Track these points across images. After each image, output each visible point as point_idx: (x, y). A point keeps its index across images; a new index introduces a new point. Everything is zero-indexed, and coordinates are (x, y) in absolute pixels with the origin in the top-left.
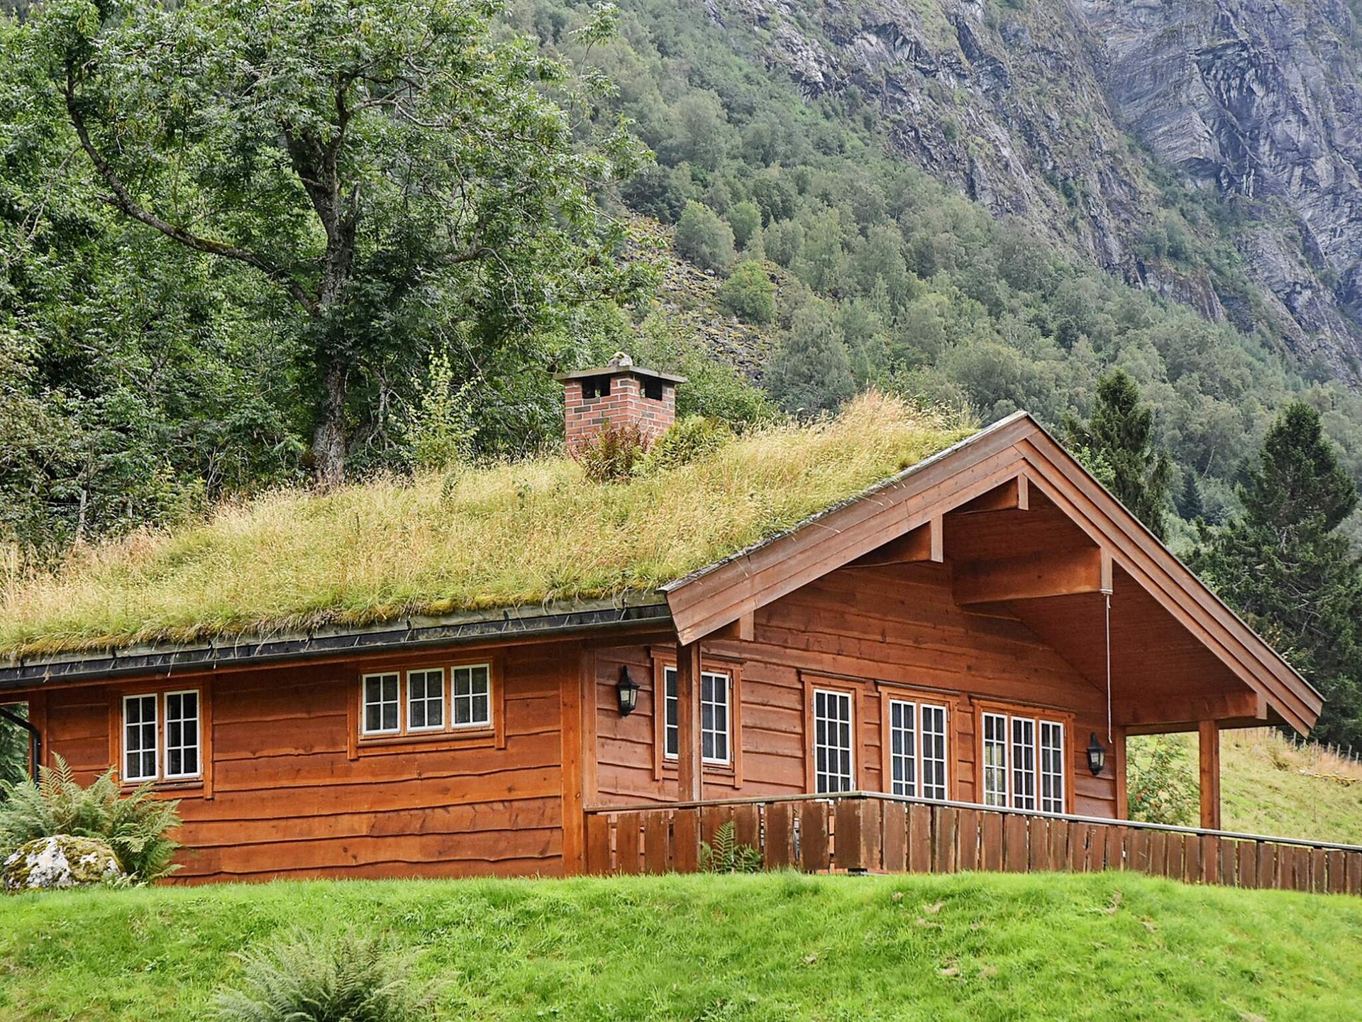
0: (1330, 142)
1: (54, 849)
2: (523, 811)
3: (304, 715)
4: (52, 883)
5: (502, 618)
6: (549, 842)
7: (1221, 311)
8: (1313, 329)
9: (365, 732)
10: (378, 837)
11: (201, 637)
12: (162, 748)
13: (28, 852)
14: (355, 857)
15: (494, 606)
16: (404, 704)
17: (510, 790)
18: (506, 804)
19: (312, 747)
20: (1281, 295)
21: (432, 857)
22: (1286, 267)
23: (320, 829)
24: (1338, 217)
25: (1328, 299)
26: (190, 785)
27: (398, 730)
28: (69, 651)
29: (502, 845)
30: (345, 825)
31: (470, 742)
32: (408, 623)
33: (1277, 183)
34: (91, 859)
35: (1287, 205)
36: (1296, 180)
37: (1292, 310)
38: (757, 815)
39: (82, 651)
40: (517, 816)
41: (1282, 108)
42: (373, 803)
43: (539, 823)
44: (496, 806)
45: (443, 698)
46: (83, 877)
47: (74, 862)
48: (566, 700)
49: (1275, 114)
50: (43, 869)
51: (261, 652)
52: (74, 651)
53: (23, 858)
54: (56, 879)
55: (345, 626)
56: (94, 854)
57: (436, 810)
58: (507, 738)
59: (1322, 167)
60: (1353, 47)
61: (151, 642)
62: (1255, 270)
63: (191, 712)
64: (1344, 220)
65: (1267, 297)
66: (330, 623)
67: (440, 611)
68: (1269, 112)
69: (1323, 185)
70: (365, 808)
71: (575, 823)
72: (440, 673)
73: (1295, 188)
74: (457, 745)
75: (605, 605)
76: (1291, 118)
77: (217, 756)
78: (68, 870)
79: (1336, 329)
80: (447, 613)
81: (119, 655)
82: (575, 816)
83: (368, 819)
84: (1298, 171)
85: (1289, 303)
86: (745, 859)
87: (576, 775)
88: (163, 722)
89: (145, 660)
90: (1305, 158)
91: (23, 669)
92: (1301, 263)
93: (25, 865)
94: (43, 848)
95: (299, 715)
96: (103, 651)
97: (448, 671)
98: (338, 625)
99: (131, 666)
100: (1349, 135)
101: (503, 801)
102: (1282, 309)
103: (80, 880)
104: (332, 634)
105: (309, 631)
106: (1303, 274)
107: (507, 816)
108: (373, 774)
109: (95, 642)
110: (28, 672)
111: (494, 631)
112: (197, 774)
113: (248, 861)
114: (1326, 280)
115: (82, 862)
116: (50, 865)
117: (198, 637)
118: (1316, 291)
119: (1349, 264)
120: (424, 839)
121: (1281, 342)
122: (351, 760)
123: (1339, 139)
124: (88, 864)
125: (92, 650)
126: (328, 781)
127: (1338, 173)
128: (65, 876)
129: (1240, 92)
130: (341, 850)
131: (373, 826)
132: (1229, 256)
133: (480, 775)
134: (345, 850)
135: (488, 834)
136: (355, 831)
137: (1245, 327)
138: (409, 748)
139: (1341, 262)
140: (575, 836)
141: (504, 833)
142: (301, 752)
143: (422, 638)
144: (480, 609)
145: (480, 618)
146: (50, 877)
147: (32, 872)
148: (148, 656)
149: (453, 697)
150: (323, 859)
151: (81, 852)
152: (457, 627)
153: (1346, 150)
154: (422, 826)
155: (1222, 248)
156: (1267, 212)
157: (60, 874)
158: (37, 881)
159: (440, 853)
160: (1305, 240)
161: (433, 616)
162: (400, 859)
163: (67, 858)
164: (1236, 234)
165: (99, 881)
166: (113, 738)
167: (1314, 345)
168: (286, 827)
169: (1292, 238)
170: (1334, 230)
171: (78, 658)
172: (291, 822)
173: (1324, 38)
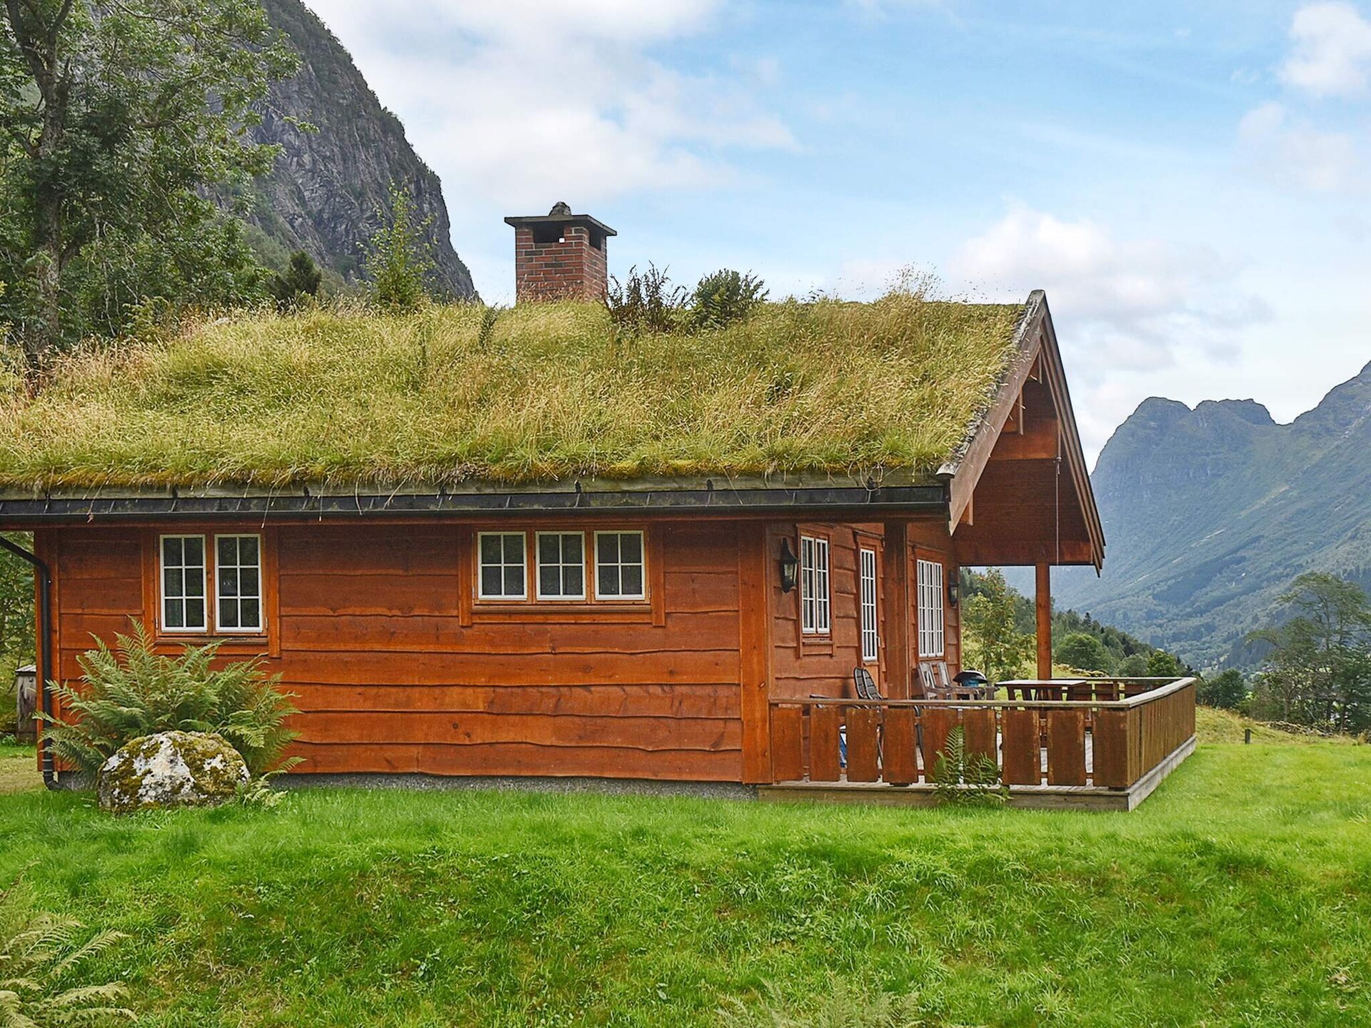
0: (310, 147)
1: (169, 752)
2: (688, 697)
3: (400, 572)
4: (170, 798)
5: (705, 488)
6: (722, 735)
7: (258, 224)
8: (303, 238)
9: (481, 596)
10: (498, 714)
11: (296, 482)
12: (212, 597)
13: (134, 754)
14: (468, 735)
15: (699, 473)
16: (532, 568)
17: (671, 673)
18: (667, 689)
19: (411, 609)
20: (288, 219)
21: (570, 741)
22: (290, 206)
23: (422, 702)
24: (315, 184)
25: (310, 224)
26: (249, 640)
27: (524, 597)
28: (115, 486)
29: (662, 734)
30: (453, 699)
31: (619, 616)
32: (578, 485)
33: (285, 164)
34: (216, 763)
35: (290, 175)
36: (294, 164)
37: (293, 227)
38: (993, 720)
39: (134, 487)
40: (680, 703)
41: (287, 128)
42: (491, 677)
43: (709, 712)
44: (651, 689)
45: (584, 565)
46: (212, 789)
47: (196, 768)
48: (746, 578)
49: (283, 130)
50: (159, 778)
51: (391, 506)
52: (122, 487)
53: (128, 762)
54: (176, 790)
55: (496, 482)
56: (220, 757)
57: (573, 689)
58: (668, 614)
59: (306, 158)
60: (320, 102)
61: (229, 483)
62: (274, 206)
63: (249, 558)
64: (317, 186)
65: (281, 220)
66: (472, 478)
67: (625, 474)
68: (281, 129)
69: (307, 167)
70: (482, 681)
71: (758, 715)
72: (581, 536)
73: (293, 167)
74: (602, 619)
75: (849, 482)
76: (291, 132)
77: (284, 611)
78: (192, 780)
79: (314, 238)
80: (631, 477)
81: (181, 495)
82: (758, 708)
83: (485, 693)
84: (295, 159)
85: (291, 223)
86: (983, 769)
87: (759, 663)
88: (212, 568)
89: (217, 504)
90: (298, 153)
91: (52, 502)
92: (297, 204)
93: (134, 773)
94: (154, 749)
95: (391, 571)
96: (162, 488)
97: (589, 536)
98: (483, 481)
99: (198, 510)
100: (319, 145)
101: (661, 685)
102: (288, 227)
103: (208, 793)
104: (473, 491)
105: (443, 486)
106: (298, 210)
107: (668, 702)
108: (492, 643)
109: (150, 478)
110: (58, 506)
111: (693, 503)
112: (260, 629)
113: (327, 730)
114: (309, 214)
115: (207, 768)
116: (168, 773)
117: (294, 482)
118: (304, 219)
119: (320, 208)
120: (559, 720)
121: (288, 242)
122: (462, 627)
123: (315, 146)
124: (214, 770)
125: (147, 487)
126: (432, 648)
127: (314, 162)
128: (187, 787)
129: (266, 117)
130: (450, 726)
131: (492, 702)
132: (262, 197)
133: (632, 654)
134: (455, 726)
135: (644, 721)
136: (468, 706)
137: (271, 234)
138: (539, 618)
139: (316, 206)
140: (758, 731)
141: (662, 720)
142: (398, 613)
143: (595, 505)
144: (678, 474)
145: (675, 486)
146: (168, 788)
147: (144, 782)
148: (220, 499)
149: (597, 565)
150: (426, 735)
151: (204, 754)
152: (643, 493)
153: (319, 151)
154: (556, 706)
155: (259, 193)
156: (280, 177)
157: (182, 785)
158: (152, 793)
159: (580, 738)
160: (299, 193)
161: (613, 479)
162: (528, 741)
163: (186, 763)
164: (265, 187)
165: (233, 793)
166: (147, 580)
167: (304, 245)
168: (377, 696)
169: (293, 192)
170: (313, 190)
171: (127, 495)
172: (383, 690)
173: (307, 95)
